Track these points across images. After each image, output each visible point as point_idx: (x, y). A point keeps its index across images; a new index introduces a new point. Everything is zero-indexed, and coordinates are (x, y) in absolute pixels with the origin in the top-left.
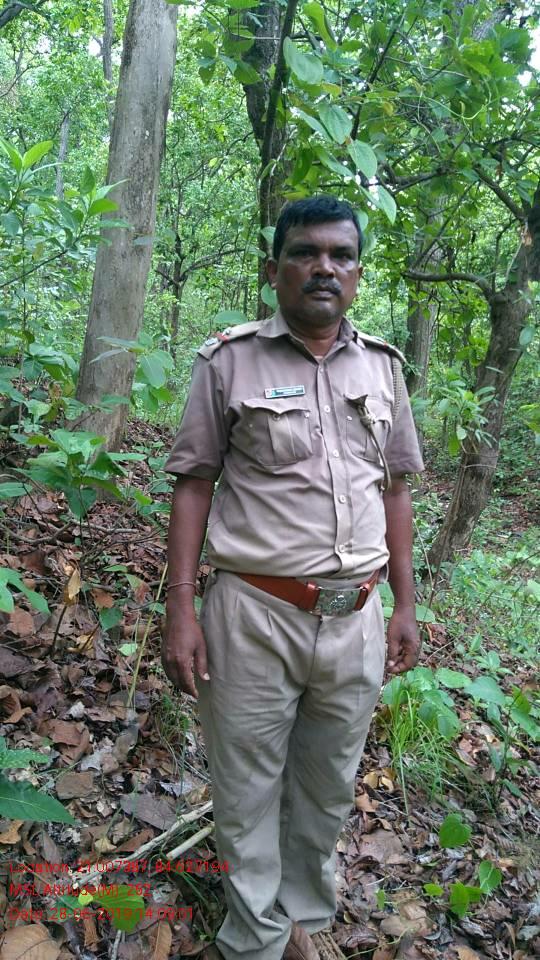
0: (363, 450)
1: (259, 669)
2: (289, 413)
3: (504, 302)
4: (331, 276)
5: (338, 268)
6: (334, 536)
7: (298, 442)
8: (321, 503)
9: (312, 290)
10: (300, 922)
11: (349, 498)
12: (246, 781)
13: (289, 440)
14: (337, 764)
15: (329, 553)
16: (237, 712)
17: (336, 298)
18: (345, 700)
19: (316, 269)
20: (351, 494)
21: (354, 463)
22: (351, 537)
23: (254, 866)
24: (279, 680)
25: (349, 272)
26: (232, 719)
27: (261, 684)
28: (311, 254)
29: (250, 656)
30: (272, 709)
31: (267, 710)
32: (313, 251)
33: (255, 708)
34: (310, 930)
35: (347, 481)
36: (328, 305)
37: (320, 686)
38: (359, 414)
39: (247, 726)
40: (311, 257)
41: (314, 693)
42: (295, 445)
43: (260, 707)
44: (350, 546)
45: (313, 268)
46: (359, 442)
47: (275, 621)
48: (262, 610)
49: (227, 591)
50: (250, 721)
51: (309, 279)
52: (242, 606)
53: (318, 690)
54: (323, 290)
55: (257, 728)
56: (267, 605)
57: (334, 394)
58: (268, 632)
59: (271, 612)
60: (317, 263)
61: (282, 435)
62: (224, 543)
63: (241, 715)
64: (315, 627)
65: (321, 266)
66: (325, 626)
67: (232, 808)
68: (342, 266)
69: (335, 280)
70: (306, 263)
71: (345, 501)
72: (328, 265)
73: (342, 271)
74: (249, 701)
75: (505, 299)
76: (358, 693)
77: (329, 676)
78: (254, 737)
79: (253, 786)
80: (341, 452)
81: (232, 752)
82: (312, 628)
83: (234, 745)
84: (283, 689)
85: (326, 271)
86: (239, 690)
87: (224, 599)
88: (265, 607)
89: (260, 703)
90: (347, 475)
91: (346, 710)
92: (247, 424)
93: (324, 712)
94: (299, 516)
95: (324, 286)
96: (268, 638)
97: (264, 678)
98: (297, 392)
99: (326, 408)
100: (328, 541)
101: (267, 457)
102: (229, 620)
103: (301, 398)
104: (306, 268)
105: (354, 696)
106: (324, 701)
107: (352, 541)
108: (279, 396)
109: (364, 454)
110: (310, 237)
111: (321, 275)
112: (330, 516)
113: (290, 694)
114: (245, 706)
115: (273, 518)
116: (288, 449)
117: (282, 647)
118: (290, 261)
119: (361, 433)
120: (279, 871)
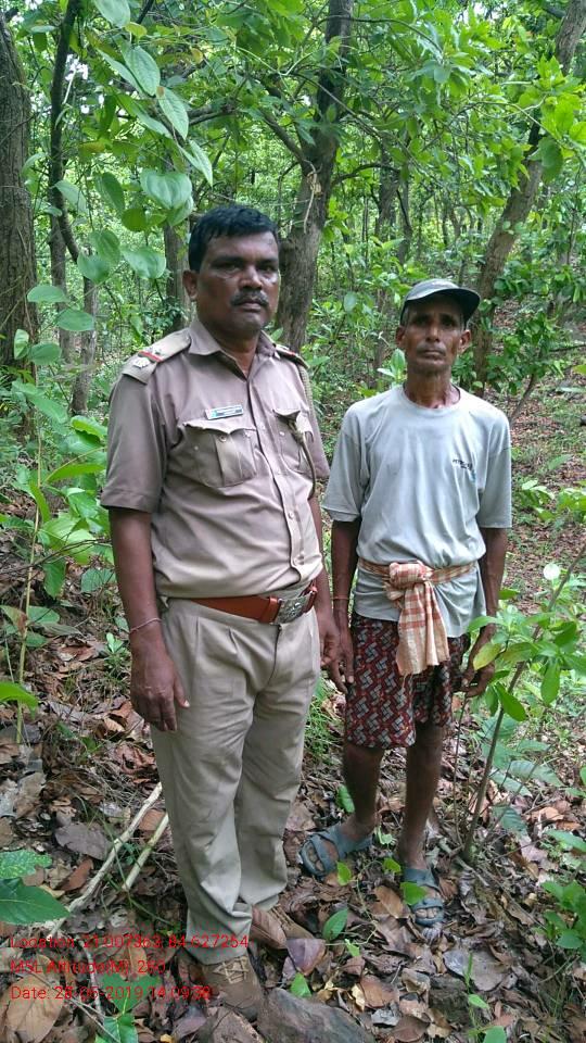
0: (297, 463)
1: (225, 686)
2: (234, 433)
3: (292, 250)
4: (260, 288)
5: (264, 279)
6: (289, 551)
7: (245, 462)
8: (274, 522)
9: (240, 303)
10: (258, 904)
11: (296, 513)
12: (215, 792)
13: (237, 460)
14: (289, 753)
15: (286, 567)
16: (205, 730)
17: (264, 311)
18: (298, 695)
19: (245, 282)
20: (297, 508)
21: (294, 478)
22: (302, 549)
23: (221, 867)
24: (243, 694)
25: (274, 284)
26: (200, 738)
27: (227, 700)
28: (237, 266)
29: (217, 676)
30: (239, 720)
31: (233, 722)
32: (240, 263)
33: (222, 722)
34: (265, 908)
35: (292, 496)
36: (257, 317)
37: (277, 689)
38: (290, 428)
39: (215, 742)
40: (237, 269)
41: (268, 696)
42: (243, 466)
43: (227, 721)
44: (302, 557)
45: (240, 280)
46: (292, 455)
47: (238, 639)
48: (224, 630)
49: (185, 618)
50: (216, 738)
51: (237, 292)
52: (205, 630)
53: (274, 693)
54: (252, 302)
55: (224, 741)
56: (227, 624)
57: (266, 411)
58: (233, 651)
59: (233, 631)
60: (244, 275)
61: (230, 457)
62: (178, 570)
63: (210, 733)
64: (274, 636)
65: (250, 278)
66: (283, 633)
67: (204, 821)
68: (266, 277)
69: (262, 292)
70: (233, 275)
71: (293, 516)
72: (257, 278)
73: (267, 281)
74: (215, 718)
75: (292, 246)
76: (307, 687)
77: (286, 679)
78: (222, 750)
79: (222, 794)
80: (282, 468)
81: (203, 771)
82: (271, 638)
83: (204, 762)
84: (245, 700)
85: (255, 284)
86: (207, 710)
87: (183, 627)
88: (227, 627)
89: (226, 718)
90: (292, 490)
91: (298, 704)
92: (192, 447)
93: (277, 710)
94: (254, 535)
95: (254, 298)
96: (235, 656)
97: (230, 694)
98: (237, 411)
99: (261, 424)
100: (284, 556)
101: (216, 479)
102: (192, 645)
103: (239, 418)
104: (233, 280)
105: (303, 690)
106: (280, 700)
107: (303, 553)
108: (221, 416)
109: (298, 467)
110: (236, 249)
111: (251, 288)
112: (283, 532)
113: (250, 702)
114: (213, 724)
115: (229, 541)
116: (236, 470)
117: (246, 661)
118: (215, 273)
119: (293, 447)
120: (239, 865)
